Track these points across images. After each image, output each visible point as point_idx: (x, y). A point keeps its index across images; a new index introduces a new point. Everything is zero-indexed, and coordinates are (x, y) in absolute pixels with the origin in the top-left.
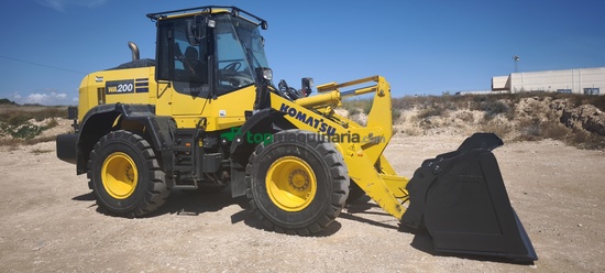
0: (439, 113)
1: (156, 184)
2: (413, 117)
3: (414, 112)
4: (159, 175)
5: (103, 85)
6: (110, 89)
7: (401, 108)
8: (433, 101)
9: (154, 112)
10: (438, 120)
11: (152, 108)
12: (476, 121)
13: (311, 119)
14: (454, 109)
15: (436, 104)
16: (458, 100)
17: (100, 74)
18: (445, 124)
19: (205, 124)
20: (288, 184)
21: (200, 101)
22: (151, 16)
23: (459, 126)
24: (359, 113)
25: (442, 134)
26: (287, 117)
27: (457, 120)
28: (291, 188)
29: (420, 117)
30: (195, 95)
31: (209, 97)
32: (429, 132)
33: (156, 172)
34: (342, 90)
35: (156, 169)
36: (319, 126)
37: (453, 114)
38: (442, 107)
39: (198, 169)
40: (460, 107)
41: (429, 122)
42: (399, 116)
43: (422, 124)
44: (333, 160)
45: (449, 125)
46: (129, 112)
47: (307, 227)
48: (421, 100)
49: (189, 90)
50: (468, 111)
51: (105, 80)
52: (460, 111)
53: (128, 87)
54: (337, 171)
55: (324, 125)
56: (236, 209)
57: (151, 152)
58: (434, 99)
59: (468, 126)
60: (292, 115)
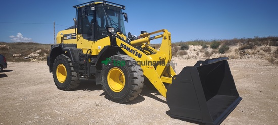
0: (251, 47)
1: (73, 77)
2: (236, 50)
3: (237, 47)
4: (74, 73)
5: (62, 36)
6: (65, 38)
7: (230, 45)
8: (248, 42)
9: (76, 47)
10: (250, 51)
11: (75, 46)
12: (272, 52)
13: (132, 50)
14: (260, 45)
15: (250, 43)
16: (263, 41)
17: (62, 32)
18: (253, 53)
19: (91, 52)
20: (119, 79)
21: (91, 42)
22: (75, 7)
23: (262, 55)
24: (207, 47)
25: (250, 59)
26: (123, 49)
27: (261, 51)
28: (120, 81)
29: (240, 50)
30: (89, 40)
31: (94, 41)
32: (244, 57)
33: (73, 72)
34: (150, 36)
35: (73, 71)
36: (135, 54)
37: (259, 48)
38: (253, 44)
39: (88, 71)
40: (264, 44)
41: (245, 52)
42: (229, 49)
43: (240, 53)
44: (131, 69)
45: (256, 54)
46: (64, 47)
47: (122, 100)
48: (242, 41)
49: (87, 37)
50: (268, 46)
51: (63, 34)
52: (263, 47)
53: (70, 37)
54: (133, 74)
55: (137, 53)
56: (102, 91)
57: (71, 64)
58: (249, 40)
59: (267, 55)
60: (125, 48)
